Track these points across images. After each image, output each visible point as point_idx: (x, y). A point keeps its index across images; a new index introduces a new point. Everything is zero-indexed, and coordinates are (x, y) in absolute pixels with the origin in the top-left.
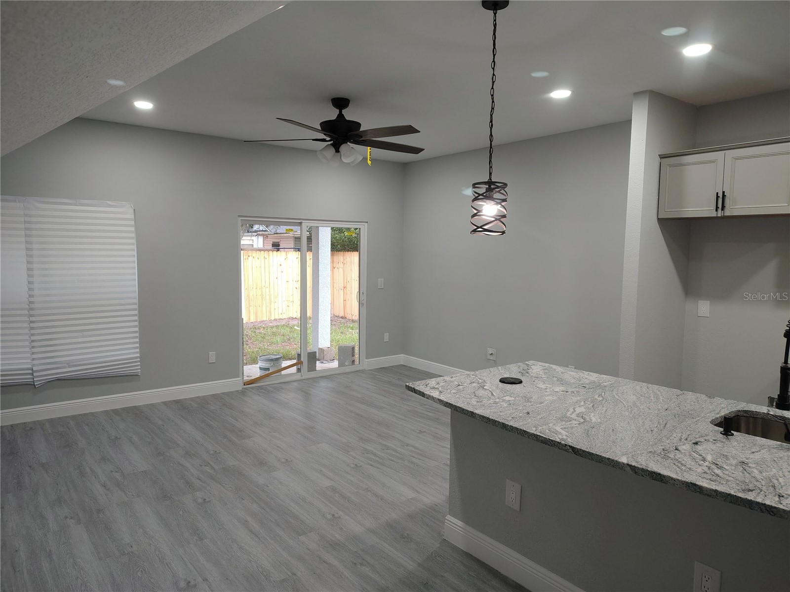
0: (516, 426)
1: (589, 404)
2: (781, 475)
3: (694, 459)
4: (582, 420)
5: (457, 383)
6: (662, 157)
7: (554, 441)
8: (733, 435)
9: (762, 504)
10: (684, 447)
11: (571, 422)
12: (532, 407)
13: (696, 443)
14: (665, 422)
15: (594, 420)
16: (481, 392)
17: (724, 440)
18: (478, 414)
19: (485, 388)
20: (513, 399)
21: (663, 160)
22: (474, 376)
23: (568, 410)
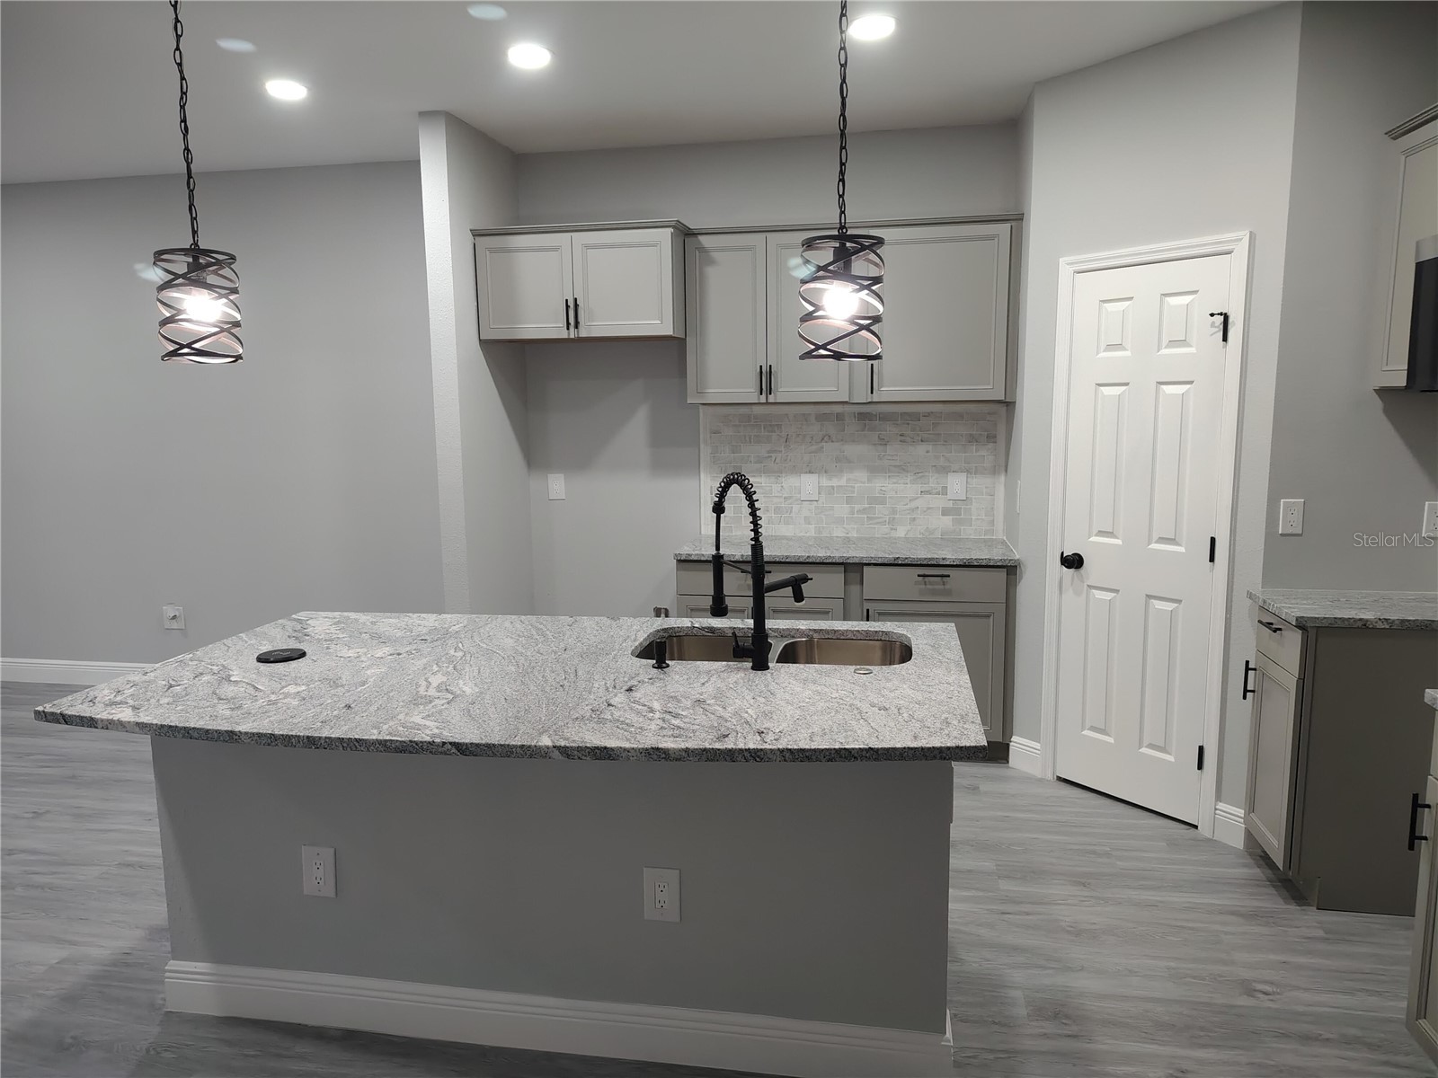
0: (337, 736)
1: (448, 667)
2: (748, 706)
3: (638, 713)
4: (451, 696)
5: (164, 683)
6: (477, 234)
7: (421, 742)
8: (668, 666)
9: (746, 749)
10: (617, 699)
11: (433, 704)
12: (349, 694)
13: (630, 690)
14: (573, 670)
15: (468, 690)
16: (228, 690)
17: (662, 676)
18: (246, 733)
19: (232, 679)
20: (304, 688)
21: (476, 238)
22: (195, 663)
23: (418, 686)
